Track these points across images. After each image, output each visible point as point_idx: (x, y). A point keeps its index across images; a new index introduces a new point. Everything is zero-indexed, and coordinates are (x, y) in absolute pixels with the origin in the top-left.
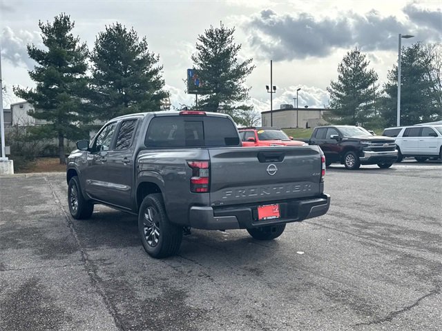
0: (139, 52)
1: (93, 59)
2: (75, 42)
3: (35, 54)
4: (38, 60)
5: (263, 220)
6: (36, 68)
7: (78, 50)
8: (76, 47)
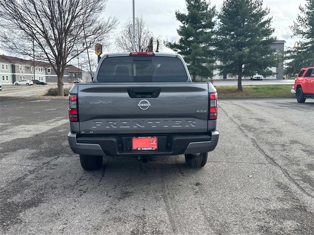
0: (255, 8)
1: (220, 17)
2: (208, 5)
3: (180, 17)
4: (181, 21)
5: (137, 150)
6: (181, 26)
7: (210, 11)
8: (208, 9)
